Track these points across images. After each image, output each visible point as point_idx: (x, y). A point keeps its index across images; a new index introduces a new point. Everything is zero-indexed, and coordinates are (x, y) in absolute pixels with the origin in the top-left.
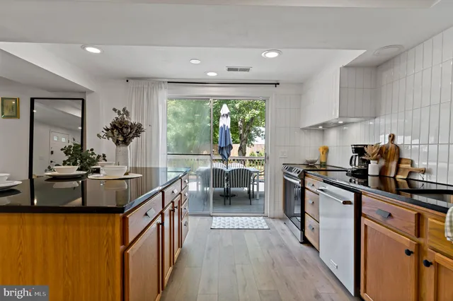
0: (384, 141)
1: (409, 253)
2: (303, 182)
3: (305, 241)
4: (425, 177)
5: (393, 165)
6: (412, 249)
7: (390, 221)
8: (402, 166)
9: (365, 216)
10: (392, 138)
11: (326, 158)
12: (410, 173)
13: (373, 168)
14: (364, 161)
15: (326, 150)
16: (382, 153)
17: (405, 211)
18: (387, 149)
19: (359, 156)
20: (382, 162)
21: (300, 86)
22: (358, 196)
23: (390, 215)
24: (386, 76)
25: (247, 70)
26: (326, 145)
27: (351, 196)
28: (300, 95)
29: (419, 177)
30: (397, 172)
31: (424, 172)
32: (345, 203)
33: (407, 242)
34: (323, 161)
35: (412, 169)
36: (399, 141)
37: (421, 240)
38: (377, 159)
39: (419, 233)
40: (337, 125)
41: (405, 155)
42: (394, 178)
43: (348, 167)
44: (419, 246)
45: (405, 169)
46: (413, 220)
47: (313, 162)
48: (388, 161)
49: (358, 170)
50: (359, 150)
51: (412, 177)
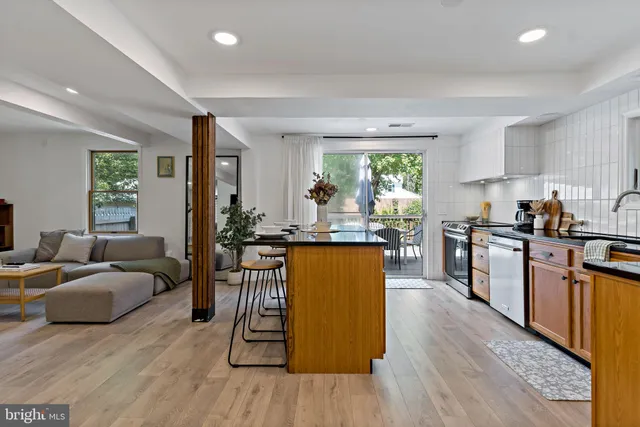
0: (548, 197)
1: (564, 278)
2: (470, 238)
3: (473, 296)
4: (584, 228)
5: (556, 219)
6: (567, 276)
7: (551, 259)
8: (564, 219)
9: (532, 259)
10: (555, 193)
11: (489, 214)
12: (571, 225)
13: (538, 222)
14: (529, 215)
15: (488, 206)
16: (547, 208)
17: (561, 249)
18: (551, 204)
19: (525, 211)
20: (547, 217)
21: (460, 138)
22: (526, 244)
23: (551, 254)
24: (549, 135)
25: (409, 125)
26: (488, 200)
27: (520, 245)
28: (459, 147)
29: (578, 229)
30: (560, 226)
31: (582, 223)
32: (515, 250)
33: (563, 272)
34: (485, 217)
35: (573, 222)
36: (561, 197)
37: (571, 269)
38: (541, 214)
39: (570, 264)
40: (500, 180)
41: (567, 210)
42: (558, 230)
43: (514, 222)
44: (571, 273)
45: (566, 222)
46: (566, 254)
47: (474, 219)
48: (551, 215)
49: (524, 225)
50: (525, 206)
51: (573, 229)
